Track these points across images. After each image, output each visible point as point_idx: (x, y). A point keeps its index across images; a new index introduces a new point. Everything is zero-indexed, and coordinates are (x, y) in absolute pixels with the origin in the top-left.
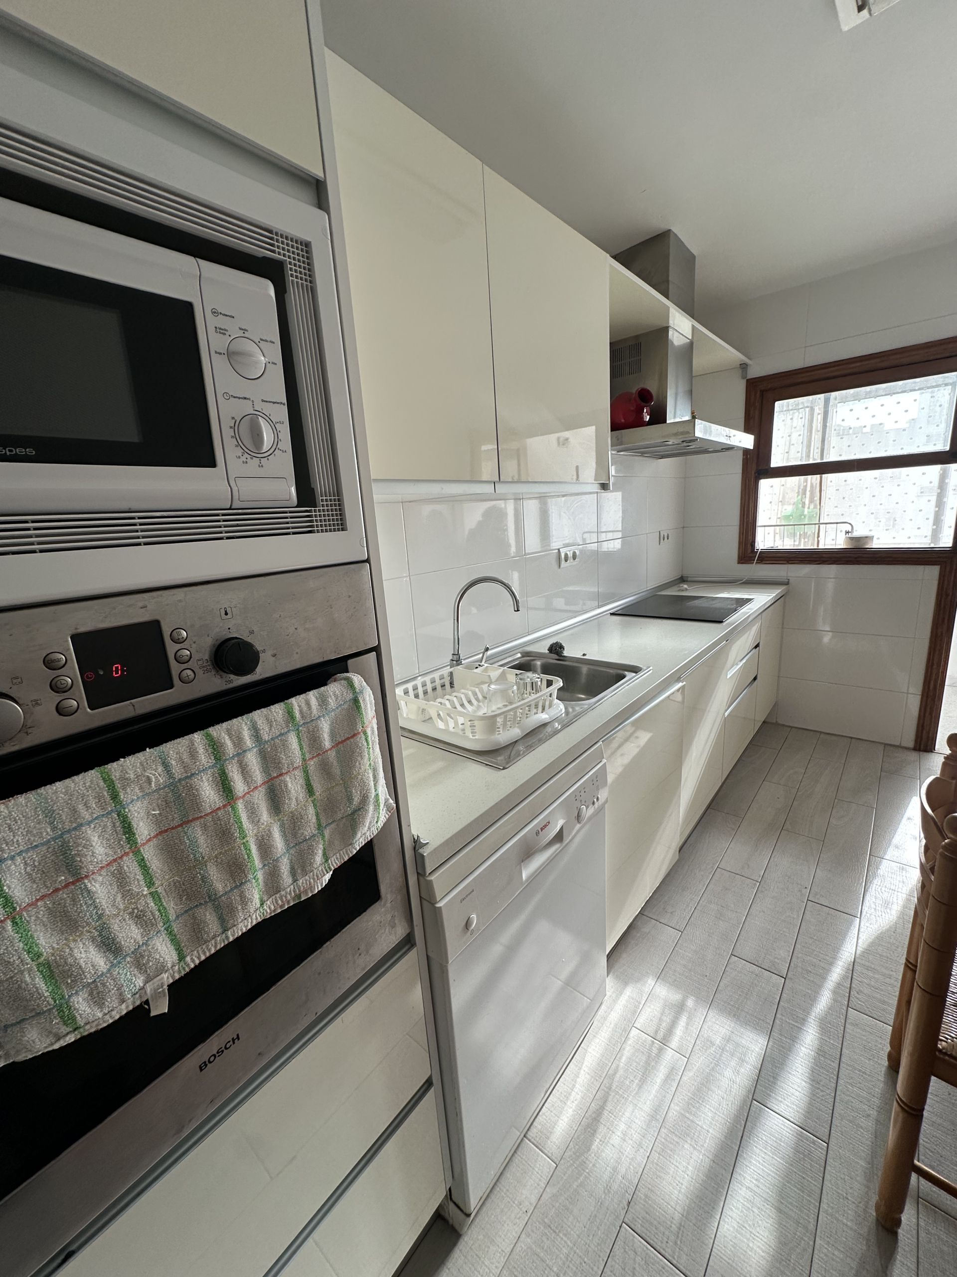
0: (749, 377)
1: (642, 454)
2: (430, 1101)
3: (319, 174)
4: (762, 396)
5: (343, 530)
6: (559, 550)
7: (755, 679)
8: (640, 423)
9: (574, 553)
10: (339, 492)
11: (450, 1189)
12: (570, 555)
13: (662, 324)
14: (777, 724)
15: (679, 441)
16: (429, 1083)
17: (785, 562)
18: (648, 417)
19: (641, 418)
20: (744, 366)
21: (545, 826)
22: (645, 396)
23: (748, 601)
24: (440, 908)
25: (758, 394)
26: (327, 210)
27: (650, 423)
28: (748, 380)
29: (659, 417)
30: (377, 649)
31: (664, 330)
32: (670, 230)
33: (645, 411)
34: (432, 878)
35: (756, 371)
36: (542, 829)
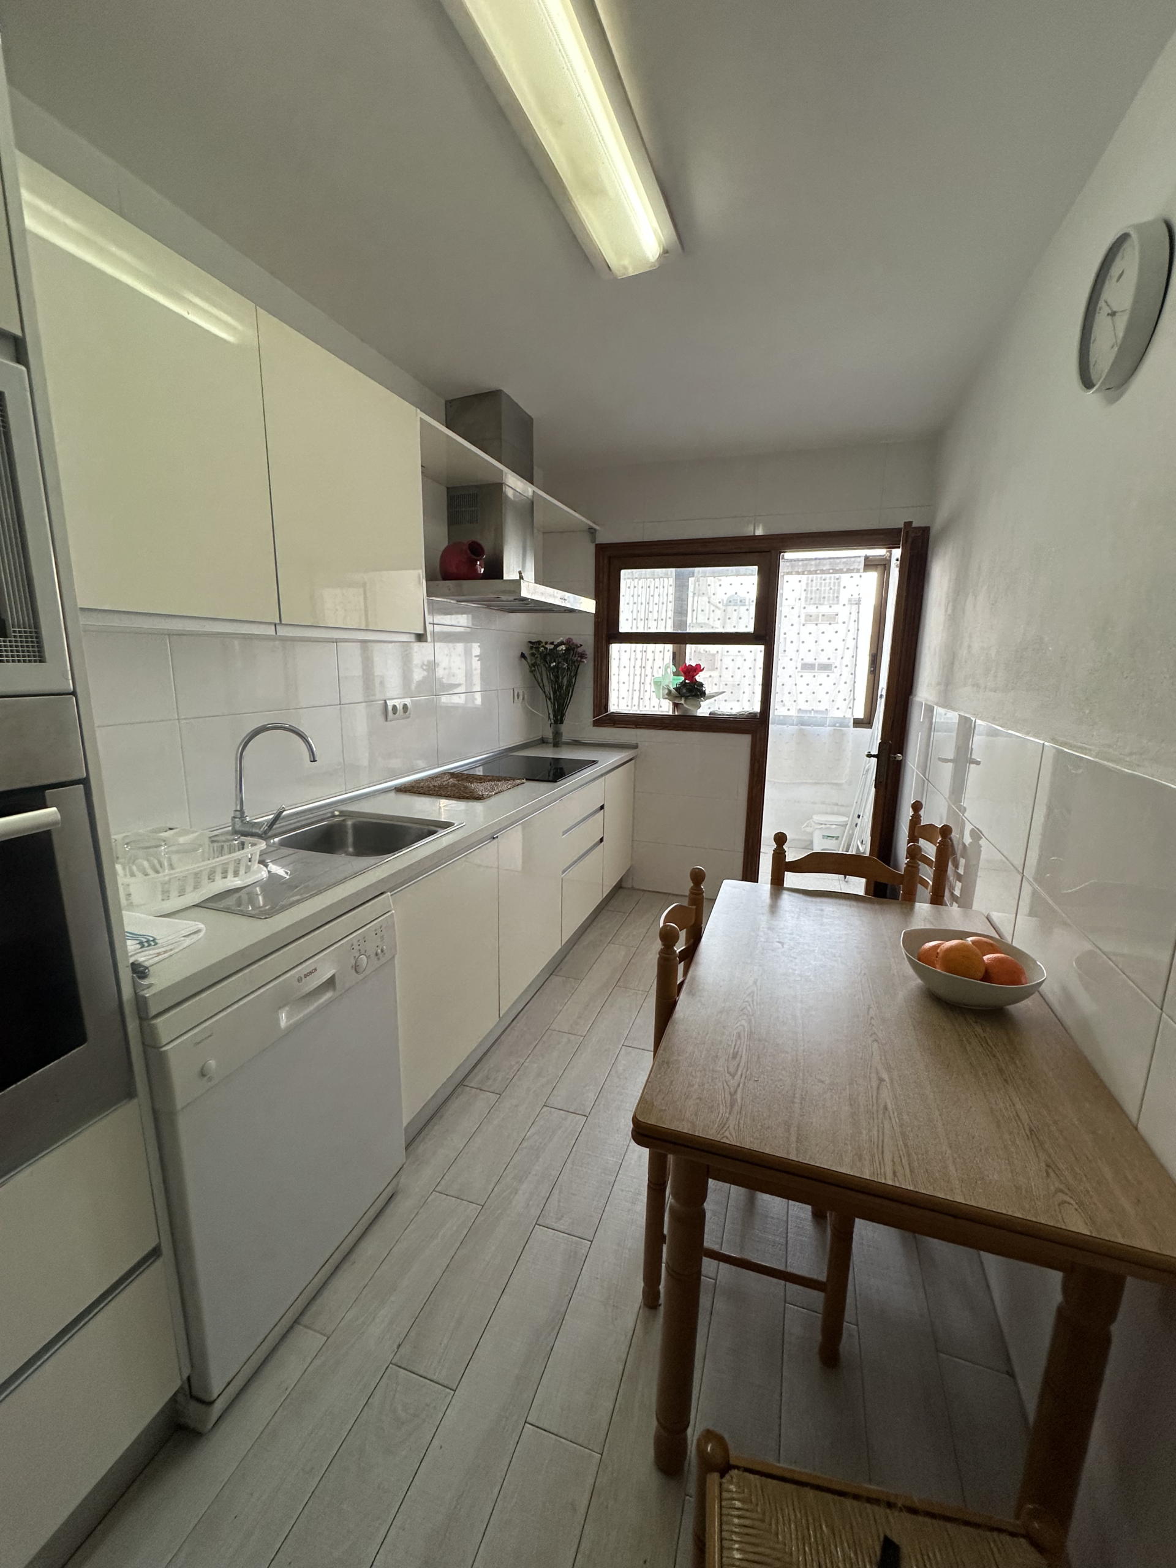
0: (597, 542)
1: (489, 607)
2: (158, 1273)
3: (19, 333)
4: (610, 563)
5: (41, 661)
6: (385, 701)
7: (602, 840)
8: (474, 576)
9: (405, 707)
10: (37, 626)
11: (189, 1378)
12: (400, 707)
13: (495, 479)
14: (633, 888)
15: (511, 598)
16: (155, 1253)
17: (634, 726)
18: (483, 570)
19: (476, 570)
20: (592, 531)
21: (311, 973)
22: (476, 550)
23: (594, 762)
24: (165, 1051)
25: (606, 561)
26: (26, 364)
27: (485, 577)
28: (596, 545)
29: (495, 571)
30: (85, 782)
31: (497, 487)
32: (494, 395)
33: (478, 563)
34: (159, 1021)
35: (607, 536)
36: (306, 976)
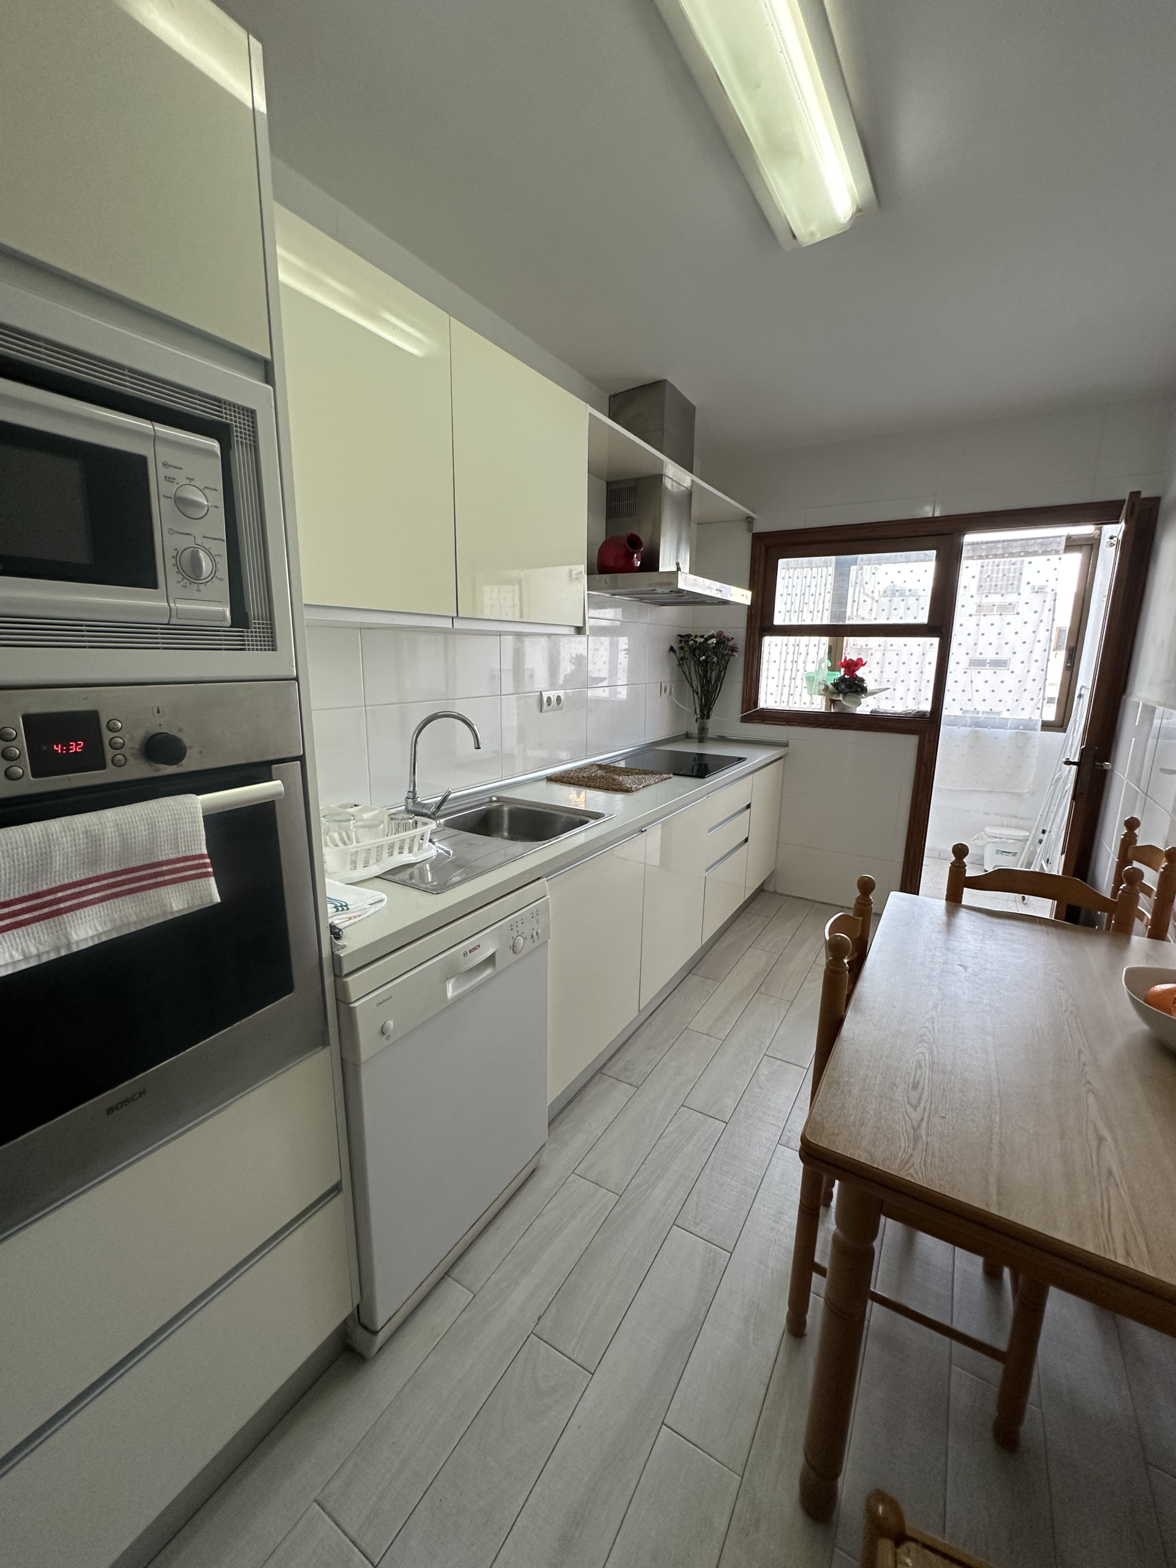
0: (754, 532)
3: (268, 356)
4: (767, 551)
5: (273, 650)
6: (541, 693)
7: (746, 840)
8: (630, 569)
9: (559, 699)
10: (271, 617)
11: (358, 1306)
12: (554, 699)
13: (654, 471)
14: (775, 893)
15: (668, 591)
16: (336, 1189)
17: (785, 723)
18: (639, 563)
19: (632, 563)
20: (750, 519)
21: (475, 949)
22: (634, 542)
23: (741, 760)
24: (354, 1008)
25: (763, 550)
26: (273, 385)
27: (640, 569)
28: (753, 534)
29: (651, 563)
30: (302, 759)
31: (659, 477)
32: (658, 385)
33: (635, 556)
34: (349, 979)
35: (761, 527)
36: (470, 952)
